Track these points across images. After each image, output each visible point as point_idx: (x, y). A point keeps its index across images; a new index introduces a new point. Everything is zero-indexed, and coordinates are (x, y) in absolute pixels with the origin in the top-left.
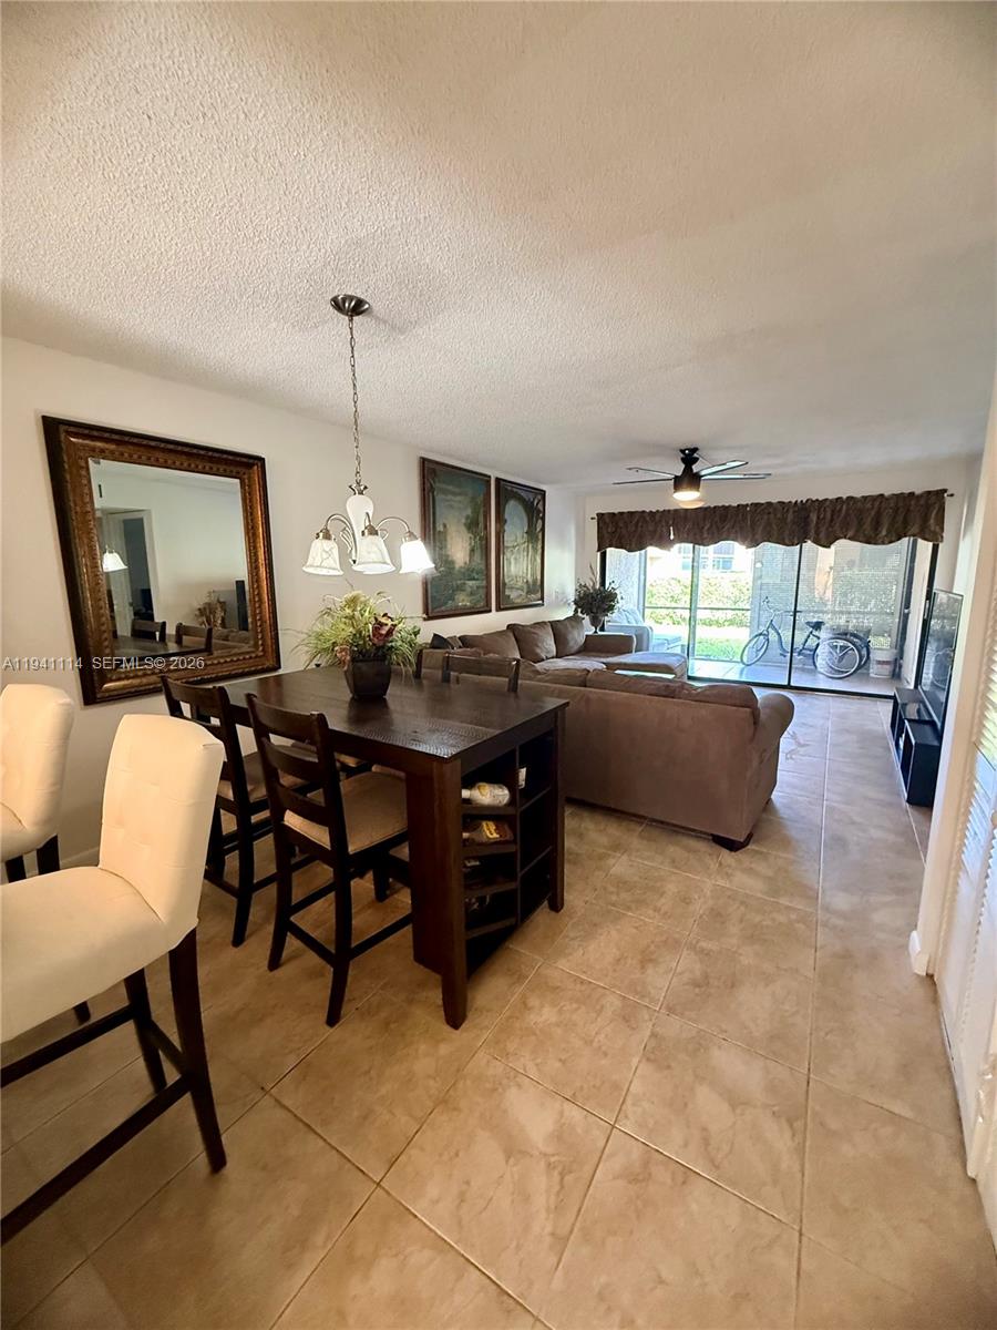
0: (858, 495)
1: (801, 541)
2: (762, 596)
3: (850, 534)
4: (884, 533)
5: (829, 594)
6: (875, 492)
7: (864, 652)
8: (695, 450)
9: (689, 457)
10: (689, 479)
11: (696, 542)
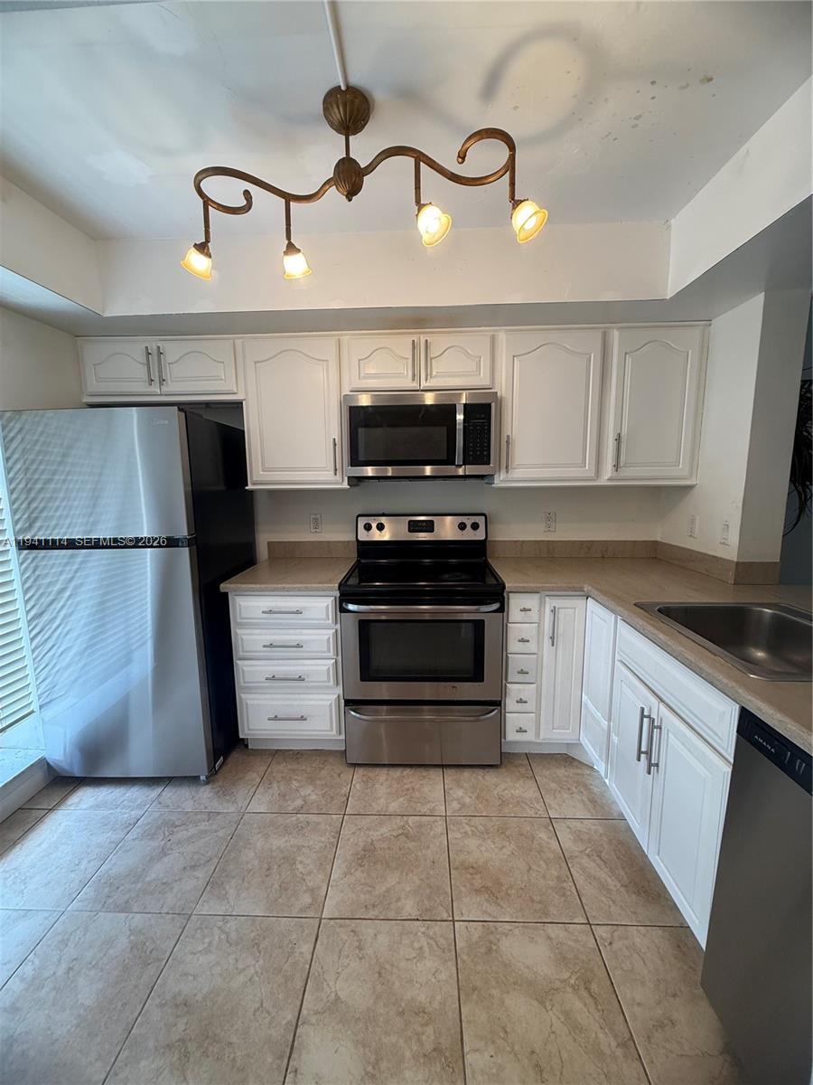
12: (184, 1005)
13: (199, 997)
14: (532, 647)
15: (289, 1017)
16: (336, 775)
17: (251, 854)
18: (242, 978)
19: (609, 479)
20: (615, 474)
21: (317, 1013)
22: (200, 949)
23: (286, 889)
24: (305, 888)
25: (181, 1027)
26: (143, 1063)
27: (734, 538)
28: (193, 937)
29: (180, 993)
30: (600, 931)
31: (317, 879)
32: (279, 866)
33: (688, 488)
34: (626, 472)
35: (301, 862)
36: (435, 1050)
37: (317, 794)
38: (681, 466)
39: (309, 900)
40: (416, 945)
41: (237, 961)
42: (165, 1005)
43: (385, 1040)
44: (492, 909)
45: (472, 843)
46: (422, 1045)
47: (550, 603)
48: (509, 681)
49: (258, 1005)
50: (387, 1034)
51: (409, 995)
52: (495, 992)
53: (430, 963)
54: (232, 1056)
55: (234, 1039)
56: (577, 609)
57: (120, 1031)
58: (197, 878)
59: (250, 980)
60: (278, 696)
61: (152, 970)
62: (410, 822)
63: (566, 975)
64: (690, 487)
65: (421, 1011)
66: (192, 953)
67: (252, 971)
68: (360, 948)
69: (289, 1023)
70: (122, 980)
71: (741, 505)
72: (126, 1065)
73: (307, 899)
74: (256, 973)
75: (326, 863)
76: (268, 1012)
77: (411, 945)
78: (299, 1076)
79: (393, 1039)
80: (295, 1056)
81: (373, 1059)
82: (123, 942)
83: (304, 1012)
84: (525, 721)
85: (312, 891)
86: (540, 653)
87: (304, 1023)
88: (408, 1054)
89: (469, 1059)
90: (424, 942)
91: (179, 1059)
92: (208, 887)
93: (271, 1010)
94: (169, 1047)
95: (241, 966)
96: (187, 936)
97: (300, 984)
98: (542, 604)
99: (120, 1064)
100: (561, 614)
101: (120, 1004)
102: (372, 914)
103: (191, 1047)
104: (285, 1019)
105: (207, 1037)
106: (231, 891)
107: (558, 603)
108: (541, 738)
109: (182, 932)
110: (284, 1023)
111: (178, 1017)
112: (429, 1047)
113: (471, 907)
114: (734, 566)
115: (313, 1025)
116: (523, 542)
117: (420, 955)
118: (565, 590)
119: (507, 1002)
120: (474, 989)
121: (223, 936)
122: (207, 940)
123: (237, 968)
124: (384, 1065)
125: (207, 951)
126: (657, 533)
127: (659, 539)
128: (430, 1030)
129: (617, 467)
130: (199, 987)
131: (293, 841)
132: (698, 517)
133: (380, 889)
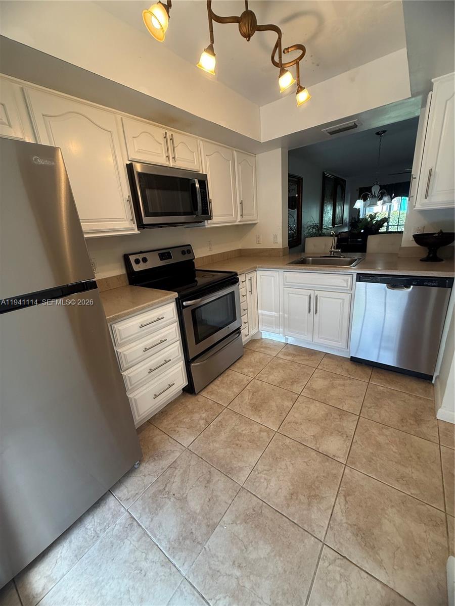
12: (293, 495)
13: (291, 488)
14: (245, 297)
15: (314, 453)
16: (197, 402)
17: (222, 451)
18: (290, 468)
19: (239, 222)
20: (242, 219)
21: (316, 444)
22: (266, 484)
23: (254, 440)
24: (258, 433)
25: (302, 498)
26: (313, 517)
27: (280, 240)
28: (257, 487)
29: (286, 497)
30: (319, 367)
31: (256, 428)
32: (238, 440)
34: (245, 218)
35: (242, 431)
36: (339, 416)
37: (203, 413)
38: (255, 215)
39: (265, 433)
40: (304, 407)
41: (281, 468)
42: (288, 505)
43: (332, 427)
44: (301, 384)
45: (271, 377)
46: (337, 419)
47: (248, 277)
48: (242, 316)
49: (305, 463)
50: (330, 426)
51: (321, 416)
52: (328, 396)
53: (312, 407)
54: (322, 477)
55: (316, 475)
56: (254, 277)
57: (293, 529)
58: (218, 480)
59: (293, 464)
60: (153, 382)
61: (266, 511)
62: (249, 388)
63: (329, 380)
64: (255, 224)
65: (327, 414)
66: (266, 489)
67: (289, 463)
68: (297, 423)
69: (316, 454)
70: (264, 529)
71: (281, 227)
72: (311, 525)
73: (264, 434)
74: (290, 461)
75: (249, 422)
76: (309, 460)
77: (303, 409)
78: (337, 455)
79: (333, 425)
80: (329, 455)
81: (337, 432)
82: (239, 529)
83: (314, 448)
84: (247, 331)
85: (261, 431)
86: (247, 300)
87: (318, 449)
88: (338, 423)
89: (344, 409)
90: (304, 405)
91: (316, 499)
92: (230, 476)
93: (309, 459)
94: (309, 504)
95: (284, 467)
96: (255, 490)
97: (303, 447)
98: (246, 278)
99: (310, 529)
100: (254, 280)
101: (278, 530)
102: (284, 415)
103: (313, 493)
104: (314, 455)
105: (311, 486)
106: (239, 464)
107: (250, 275)
109: (251, 493)
110: (316, 456)
111: (297, 499)
112: (338, 417)
113: (297, 388)
114: (281, 250)
115: (320, 447)
116: (203, 257)
117: (309, 408)
118: (251, 269)
119: (332, 394)
120: (325, 399)
121: (265, 472)
122: (262, 480)
123: (285, 469)
124: (340, 430)
125: (269, 481)
127: (240, 248)
128: (333, 415)
129: (243, 215)
130: (286, 487)
131: (228, 430)
132: (262, 236)
133: (275, 408)
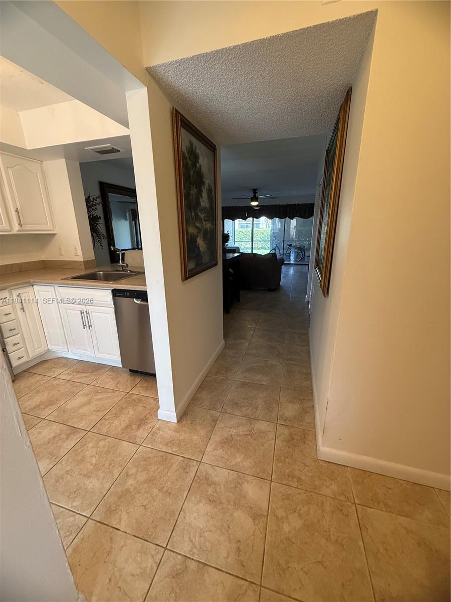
0: (300, 203)
1: (285, 218)
2: (274, 236)
3: (298, 215)
4: (307, 215)
5: (294, 236)
6: (304, 203)
7: (303, 254)
8: (256, 190)
9: (255, 191)
10: (255, 199)
11: (253, 217)
14: (12, 316)
19: (18, 231)
20: (20, 228)
27: (80, 252)
33: (54, 235)
34: (25, 227)
38: (49, 225)
47: (15, 293)
48: (5, 337)
56: (30, 293)
71: (79, 239)
84: (21, 353)
86: (17, 319)
98: (11, 294)
107: (20, 291)
108: (31, 357)
114: (83, 263)
118: (22, 284)
126: (43, 257)
127: (44, 259)
129: (20, 224)
132: (62, 247)
